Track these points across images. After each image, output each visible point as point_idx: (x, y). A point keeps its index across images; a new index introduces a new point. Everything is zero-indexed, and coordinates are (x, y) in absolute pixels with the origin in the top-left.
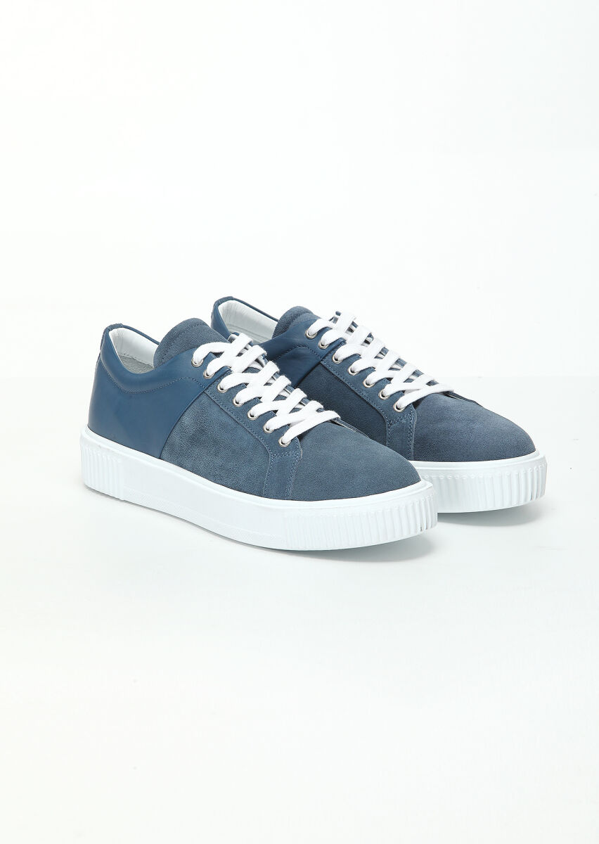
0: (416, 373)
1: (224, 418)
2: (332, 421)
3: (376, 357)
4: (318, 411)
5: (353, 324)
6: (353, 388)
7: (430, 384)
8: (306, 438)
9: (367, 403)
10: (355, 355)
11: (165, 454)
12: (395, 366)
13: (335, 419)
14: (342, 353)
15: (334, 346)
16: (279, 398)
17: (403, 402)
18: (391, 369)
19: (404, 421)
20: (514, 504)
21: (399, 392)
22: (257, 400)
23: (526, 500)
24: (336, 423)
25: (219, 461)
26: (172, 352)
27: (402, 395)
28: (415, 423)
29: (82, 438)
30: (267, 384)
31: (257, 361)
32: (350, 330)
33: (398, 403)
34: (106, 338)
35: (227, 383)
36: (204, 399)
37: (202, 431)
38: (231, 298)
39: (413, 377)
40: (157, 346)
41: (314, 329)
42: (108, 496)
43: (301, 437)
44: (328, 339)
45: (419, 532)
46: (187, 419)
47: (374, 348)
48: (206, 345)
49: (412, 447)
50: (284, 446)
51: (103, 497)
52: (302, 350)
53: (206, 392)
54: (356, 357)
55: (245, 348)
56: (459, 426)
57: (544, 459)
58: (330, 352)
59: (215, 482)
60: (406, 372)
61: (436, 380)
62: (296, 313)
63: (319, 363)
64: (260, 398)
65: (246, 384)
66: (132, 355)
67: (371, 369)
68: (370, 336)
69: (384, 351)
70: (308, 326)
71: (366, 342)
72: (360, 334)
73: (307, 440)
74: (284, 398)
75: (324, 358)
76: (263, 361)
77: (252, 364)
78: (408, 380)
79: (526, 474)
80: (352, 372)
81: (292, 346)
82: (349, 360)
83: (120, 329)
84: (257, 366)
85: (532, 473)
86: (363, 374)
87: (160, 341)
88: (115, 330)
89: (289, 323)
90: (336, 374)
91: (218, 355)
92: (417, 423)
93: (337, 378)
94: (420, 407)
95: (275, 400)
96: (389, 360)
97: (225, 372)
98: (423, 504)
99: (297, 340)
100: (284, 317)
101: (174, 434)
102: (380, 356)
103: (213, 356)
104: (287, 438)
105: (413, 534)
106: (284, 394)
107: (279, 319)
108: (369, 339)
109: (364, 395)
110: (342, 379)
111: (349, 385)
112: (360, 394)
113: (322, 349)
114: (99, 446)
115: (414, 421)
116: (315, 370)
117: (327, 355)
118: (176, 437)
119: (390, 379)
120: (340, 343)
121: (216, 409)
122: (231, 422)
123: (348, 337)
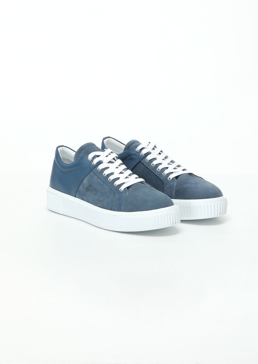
0: (178, 166)
1: (99, 181)
2: (141, 182)
3: (163, 159)
4: (136, 178)
5: (155, 146)
6: (153, 171)
7: (183, 170)
8: (130, 188)
9: (158, 177)
10: (154, 158)
11: (77, 196)
12: (170, 163)
13: (142, 181)
14: (149, 158)
15: (146, 155)
16: (121, 173)
17: (172, 176)
18: (168, 164)
19: (171, 184)
20: (213, 217)
21: (170, 172)
22: (112, 174)
23: (217, 215)
24: (143, 183)
25: (96, 197)
26: (81, 155)
27: (171, 174)
28: (176, 185)
29: (47, 191)
30: (117, 168)
31: (114, 159)
32: (154, 149)
33: (169, 177)
34: (57, 151)
35: (101, 167)
36: (92, 173)
37: (90, 186)
38: (109, 137)
39: (177, 167)
40: (75, 153)
41: (139, 148)
42: (56, 213)
43: (128, 188)
44: (144, 152)
45: (172, 225)
46: (85, 181)
47: (163, 156)
48: (94, 152)
49: (174, 194)
50: (122, 191)
51: (55, 213)
52: (134, 157)
53: (93, 170)
54: (155, 159)
55: (110, 154)
56: (192, 186)
57: (226, 199)
58: (144, 157)
59: (95, 205)
60: (174, 165)
61: (187, 169)
62: (133, 142)
63: (140, 161)
64: (113, 173)
65: (108, 168)
66: (67, 158)
67: (160, 164)
68: (161, 151)
69: (166, 157)
70: (136, 147)
71: (160, 154)
72: (157, 151)
73: (130, 189)
74: (123, 173)
75: (142, 159)
76: (116, 159)
77: (111, 160)
78: (175, 168)
79: (218, 205)
80: (153, 165)
81: (130, 155)
82: (152, 160)
83: (63, 147)
84: (113, 161)
85: (220, 204)
86: (157, 166)
87: (76, 151)
88: (61, 148)
89: (130, 146)
90: (147, 166)
91: (98, 156)
92: (176, 184)
93: (147, 167)
94: (178, 178)
95: (119, 174)
96: (168, 161)
97: (100, 163)
98: (174, 214)
99: (132, 152)
100: (128, 144)
101: (80, 187)
102: (165, 159)
103: (96, 156)
104: (122, 188)
105: (169, 226)
106: (123, 172)
107: (126, 144)
108: (161, 153)
109: (157, 174)
110: (148, 167)
111: (151, 170)
112: (155, 173)
113: (141, 156)
114: (53, 193)
115: (175, 183)
116: (139, 164)
117: (143, 158)
118: (81, 188)
119: (167, 168)
120: (148, 153)
121: (96, 177)
122: (102, 182)
123: (152, 152)
